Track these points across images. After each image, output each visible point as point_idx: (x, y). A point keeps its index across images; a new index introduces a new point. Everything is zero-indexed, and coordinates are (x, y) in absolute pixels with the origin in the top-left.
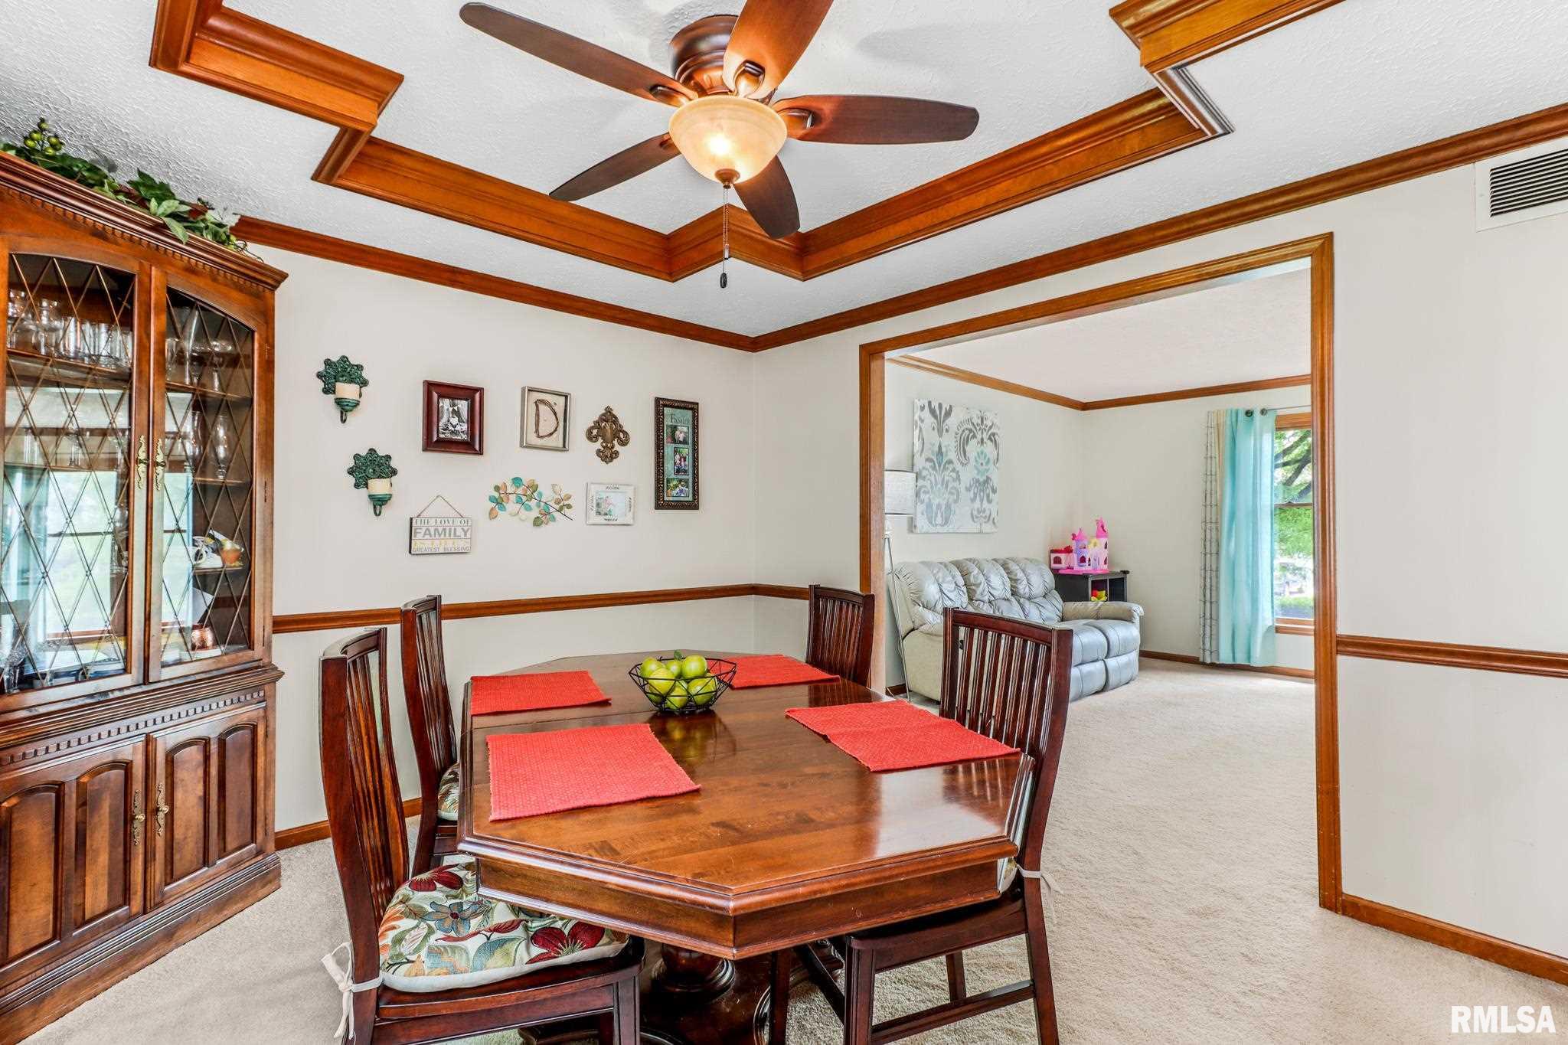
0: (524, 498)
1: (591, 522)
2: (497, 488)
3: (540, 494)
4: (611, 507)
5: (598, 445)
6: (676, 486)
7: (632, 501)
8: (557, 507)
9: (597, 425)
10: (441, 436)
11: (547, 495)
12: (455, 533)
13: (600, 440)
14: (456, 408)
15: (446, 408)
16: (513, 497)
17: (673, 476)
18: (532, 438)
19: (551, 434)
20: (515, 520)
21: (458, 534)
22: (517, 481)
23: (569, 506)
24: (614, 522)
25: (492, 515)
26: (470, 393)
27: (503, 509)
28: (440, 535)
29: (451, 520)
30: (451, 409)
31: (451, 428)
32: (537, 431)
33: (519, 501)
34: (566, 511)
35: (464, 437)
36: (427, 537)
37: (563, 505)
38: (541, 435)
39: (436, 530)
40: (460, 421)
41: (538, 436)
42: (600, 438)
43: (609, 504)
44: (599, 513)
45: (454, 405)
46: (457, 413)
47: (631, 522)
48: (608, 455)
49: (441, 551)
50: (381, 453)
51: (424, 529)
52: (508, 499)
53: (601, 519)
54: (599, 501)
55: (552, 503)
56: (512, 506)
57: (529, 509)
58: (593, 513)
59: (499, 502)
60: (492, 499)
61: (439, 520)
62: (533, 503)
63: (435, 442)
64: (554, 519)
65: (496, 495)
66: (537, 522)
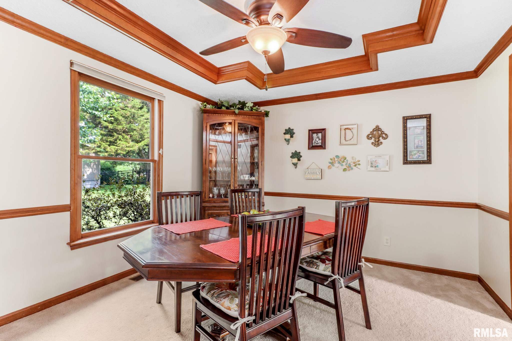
0: (341, 162)
1: (368, 170)
2: (331, 159)
3: (347, 161)
4: (378, 164)
5: (373, 140)
6: (416, 154)
7: (388, 161)
8: (354, 165)
9: (372, 133)
10: (313, 145)
11: (350, 160)
12: (316, 174)
13: (373, 139)
14: (318, 136)
15: (315, 136)
16: (337, 162)
17: (413, 149)
18: (343, 141)
19: (351, 139)
20: (337, 169)
21: (317, 174)
22: (337, 156)
23: (359, 164)
24: (379, 170)
25: (329, 167)
26: (323, 131)
27: (334, 166)
28: (312, 174)
29: (315, 170)
30: (316, 136)
31: (316, 142)
32: (345, 139)
33: (339, 163)
34: (358, 166)
35: (320, 144)
36: (309, 174)
37: (357, 164)
38: (346, 140)
39: (311, 172)
40: (319, 139)
41: (346, 141)
42: (373, 138)
43: (377, 163)
44: (372, 167)
45: (317, 135)
46: (318, 137)
47: (388, 170)
48: (377, 144)
49: (313, 179)
50: (298, 151)
51: (308, 172)
52: (335, 163)
53: (373, 169)
54: (372, 162)
55: (352, 163)
56: (337, 165)
57: (342, 165)
58: (369, 167)
59: (332, 163)
60: (330, 163)
61: (311, 170)
62: (344, 164)
63: (312, 147)
64: (352, 169)
65: (331, 161)
66: (345, 170)
